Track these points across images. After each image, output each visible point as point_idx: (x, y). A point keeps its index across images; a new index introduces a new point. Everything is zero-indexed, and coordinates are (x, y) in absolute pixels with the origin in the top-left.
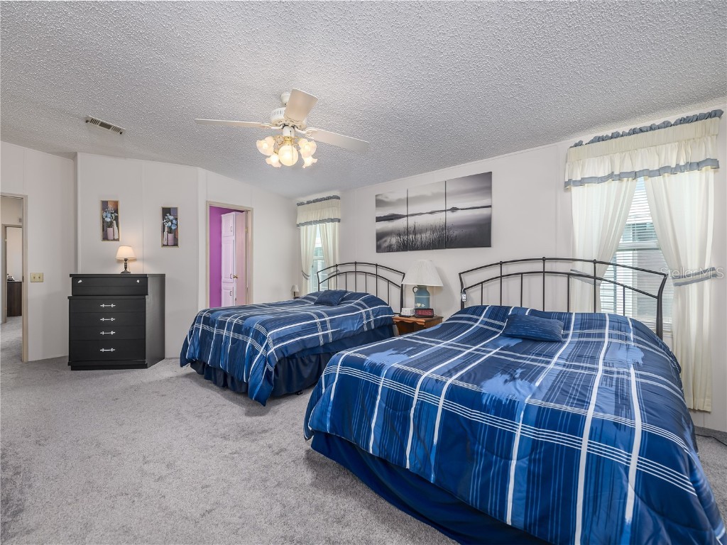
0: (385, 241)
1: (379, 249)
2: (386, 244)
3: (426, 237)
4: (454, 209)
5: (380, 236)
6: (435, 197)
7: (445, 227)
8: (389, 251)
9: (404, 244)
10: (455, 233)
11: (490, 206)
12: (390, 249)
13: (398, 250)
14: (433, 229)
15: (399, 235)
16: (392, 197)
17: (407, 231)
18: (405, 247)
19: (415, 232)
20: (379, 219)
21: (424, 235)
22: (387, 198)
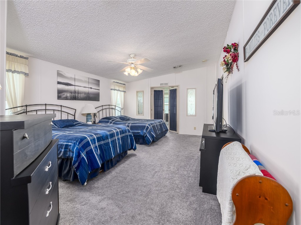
0: (64, 94)
1: (59, 98)
2: (64, 96)
3: (82, 95)
4: (91, 88)
5: (60, 92)
6: (85, 82)
7: (88, 93)
8: (66, 100)
9: (73, 97)
10: (91, 96)
11: (99, 90)
12: (66, 98)
13: (70, 99)
14: (85, 93)
15: (71, 93)
16: (67, 75)
17: (75, 92)
18: (74, 98)
19: (78, 93)
20: (59, 83)
21: (81, 95)
22: (65, 74)
